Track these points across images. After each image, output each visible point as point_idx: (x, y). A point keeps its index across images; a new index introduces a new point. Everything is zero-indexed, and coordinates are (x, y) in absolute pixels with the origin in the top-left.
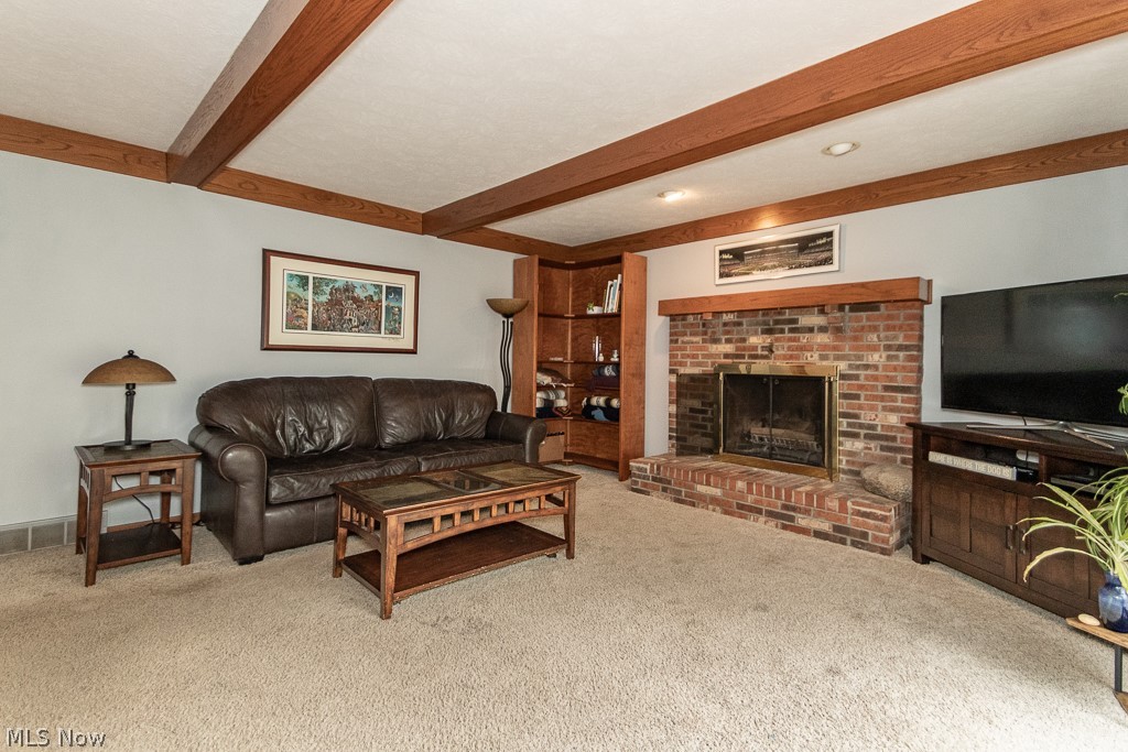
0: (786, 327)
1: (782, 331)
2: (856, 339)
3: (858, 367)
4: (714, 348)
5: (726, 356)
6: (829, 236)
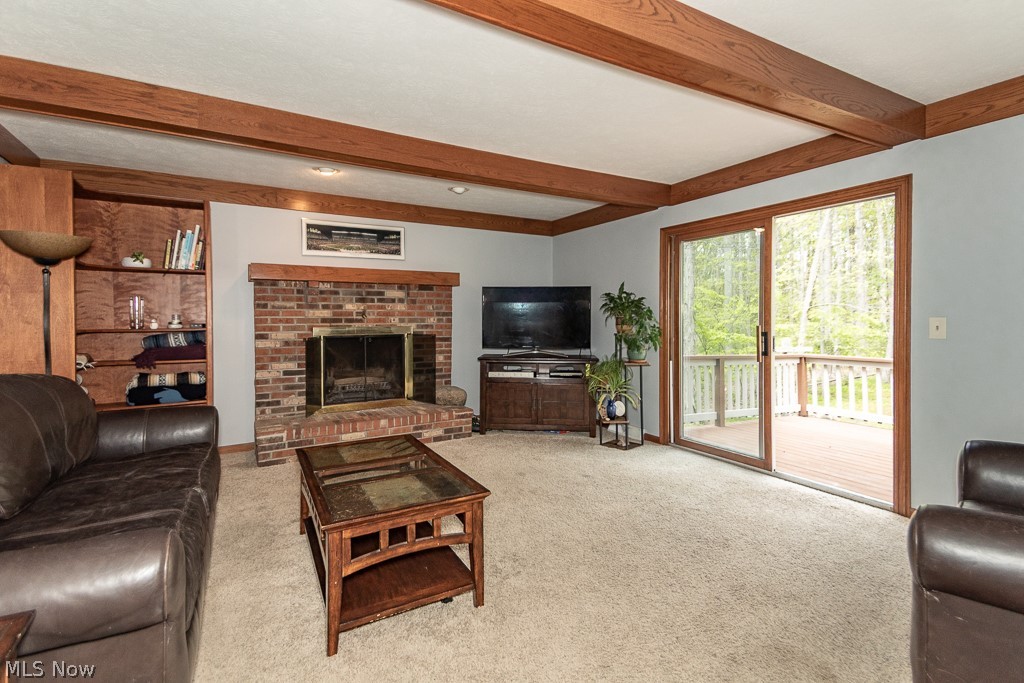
0: (376, 298)
1: (373, 301)
2: (421, 308)
3: (422, 327)
4: (311, 313)
5: (324, 320)
6: (398, 233)
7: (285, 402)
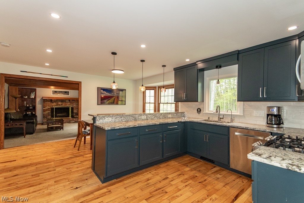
1: (64, 102)
2: (72, 103)
3: (73, 106)
4: (53, 104)
5: (55, 105)
6: (69, 92)
7: (48, 117)
